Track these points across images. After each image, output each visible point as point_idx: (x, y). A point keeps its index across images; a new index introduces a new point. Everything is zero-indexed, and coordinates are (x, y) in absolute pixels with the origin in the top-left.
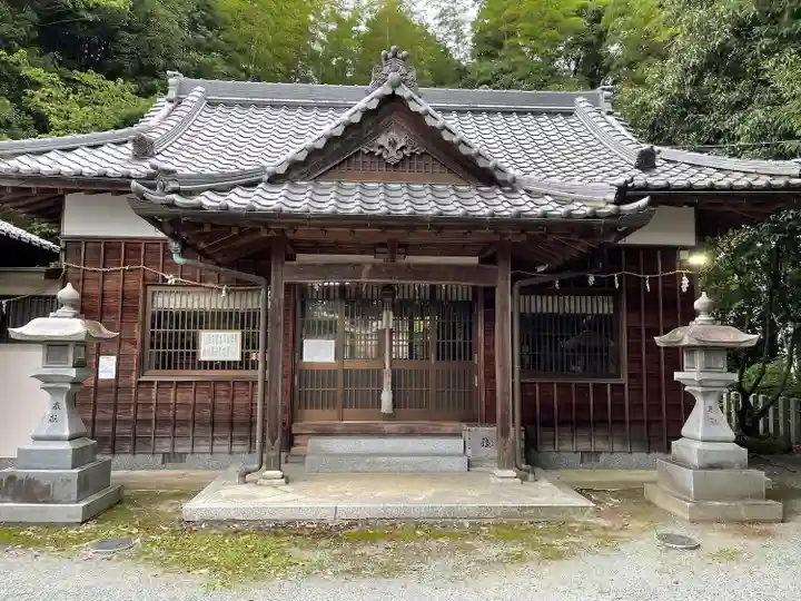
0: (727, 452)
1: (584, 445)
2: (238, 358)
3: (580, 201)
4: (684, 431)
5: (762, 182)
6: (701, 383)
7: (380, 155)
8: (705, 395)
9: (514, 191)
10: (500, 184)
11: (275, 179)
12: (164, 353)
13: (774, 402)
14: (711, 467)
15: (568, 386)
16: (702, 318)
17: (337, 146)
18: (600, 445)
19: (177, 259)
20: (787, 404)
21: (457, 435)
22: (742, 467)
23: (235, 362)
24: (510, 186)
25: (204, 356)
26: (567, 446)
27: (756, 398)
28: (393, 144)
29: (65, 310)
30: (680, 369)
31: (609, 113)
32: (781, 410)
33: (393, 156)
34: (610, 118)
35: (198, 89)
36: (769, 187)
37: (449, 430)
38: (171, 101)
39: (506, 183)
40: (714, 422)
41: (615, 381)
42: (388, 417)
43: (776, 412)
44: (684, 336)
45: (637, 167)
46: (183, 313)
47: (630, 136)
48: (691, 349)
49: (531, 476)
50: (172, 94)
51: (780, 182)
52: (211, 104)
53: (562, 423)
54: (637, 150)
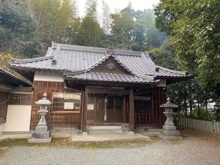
0: (173, 127)
1: (145, 128)
2: (73, 108)
3: (147, 79)
4: (165, 124)
5: (179, 76)
6: (168, 114)
7: (108, 68)
8: (169, 116)
9: (134, 76)
10: (132, 75)
11: (88, 72)
12: (59, 107)
13: (180, 119)
14: (170, 130)
15: (142, 115)
16: (168, 102)
17: (100, 66)
18: (148, 127)
19: (65, 87)
20: (183, 119)
21: (120, 125)
22: (175, 130)
23: (72, 109)
24: (133, 75)
25: (65, 108)
26: (142, 128)
27: (177, 118)
28: (111, 66)
29: (44, 98)
30: (165, 112)
31: (148, 57)
32: (182, 121)
33: (111, 68)
34: (149, 58)
35: (59, 46)
36: (180, 77)
37: (118, 124)
38: (53, 49)
39: (132, 74)
40: (170, 121)
41: (151, 114)
42: (106, 122)
43: (181, 121)
44: (165, 105)
45: (155, 71)
46: (61, 98)
47: (153, 64)
48: (166, 108)
49: (136, 133)
50: (53, 47)
51: (182, 76)
52: (62, 49)
53: (141, 123)
54: (156, 68)
